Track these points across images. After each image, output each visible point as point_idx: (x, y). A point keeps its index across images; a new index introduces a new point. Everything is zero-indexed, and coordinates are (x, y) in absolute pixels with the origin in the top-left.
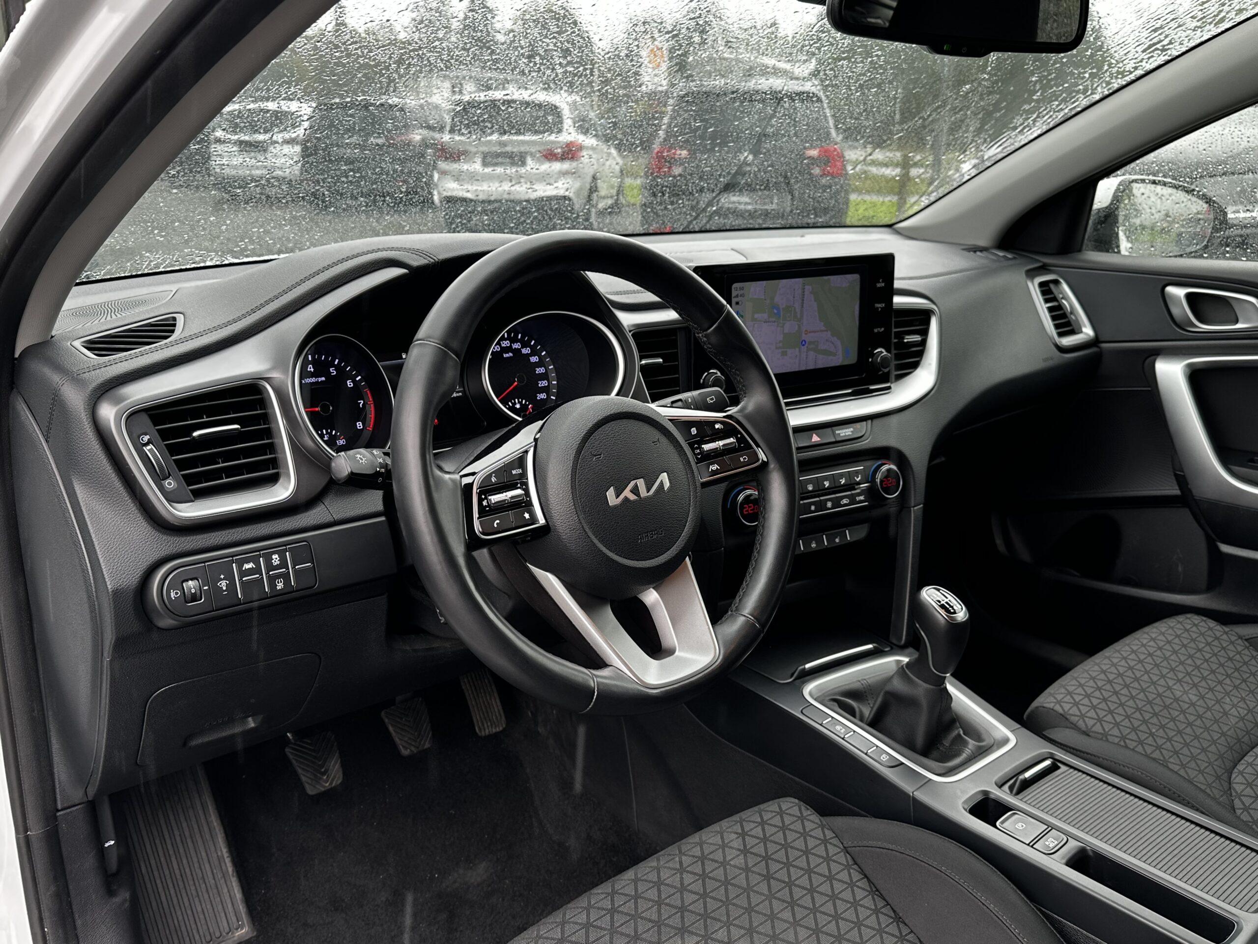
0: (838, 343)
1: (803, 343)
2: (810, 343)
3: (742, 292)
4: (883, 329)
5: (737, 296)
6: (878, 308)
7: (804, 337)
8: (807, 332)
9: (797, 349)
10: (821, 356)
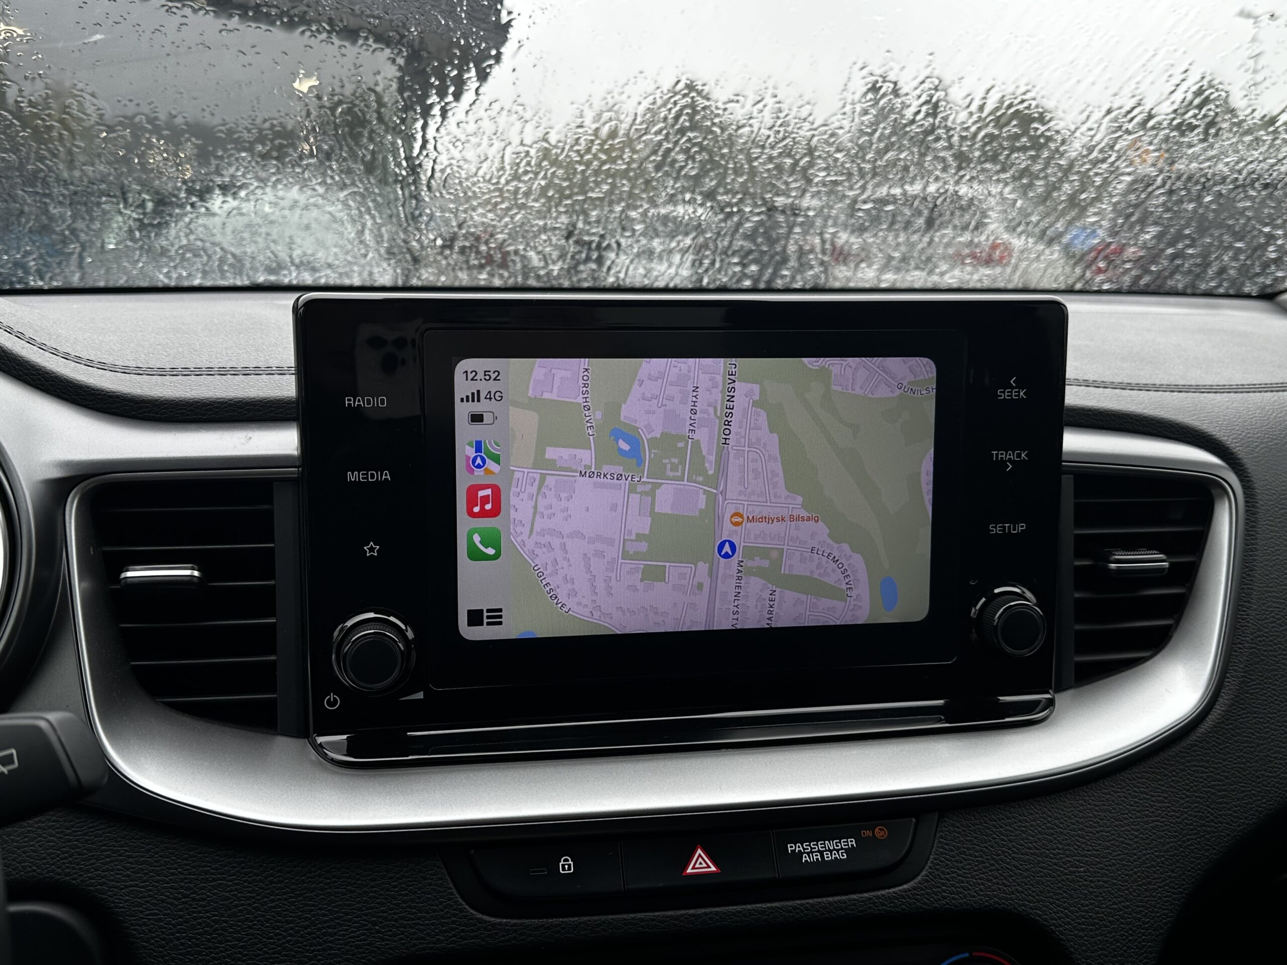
0: (857, 562)
1: (727, 549)
2: (751, 552)
3: (492, 386)
4: (1022, 527)
5: (475, 397)
6: (1003, 463)
7: (727, 531)
8: (738, 519)
9: (703, 567)
10: (790, 596)
